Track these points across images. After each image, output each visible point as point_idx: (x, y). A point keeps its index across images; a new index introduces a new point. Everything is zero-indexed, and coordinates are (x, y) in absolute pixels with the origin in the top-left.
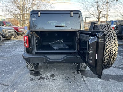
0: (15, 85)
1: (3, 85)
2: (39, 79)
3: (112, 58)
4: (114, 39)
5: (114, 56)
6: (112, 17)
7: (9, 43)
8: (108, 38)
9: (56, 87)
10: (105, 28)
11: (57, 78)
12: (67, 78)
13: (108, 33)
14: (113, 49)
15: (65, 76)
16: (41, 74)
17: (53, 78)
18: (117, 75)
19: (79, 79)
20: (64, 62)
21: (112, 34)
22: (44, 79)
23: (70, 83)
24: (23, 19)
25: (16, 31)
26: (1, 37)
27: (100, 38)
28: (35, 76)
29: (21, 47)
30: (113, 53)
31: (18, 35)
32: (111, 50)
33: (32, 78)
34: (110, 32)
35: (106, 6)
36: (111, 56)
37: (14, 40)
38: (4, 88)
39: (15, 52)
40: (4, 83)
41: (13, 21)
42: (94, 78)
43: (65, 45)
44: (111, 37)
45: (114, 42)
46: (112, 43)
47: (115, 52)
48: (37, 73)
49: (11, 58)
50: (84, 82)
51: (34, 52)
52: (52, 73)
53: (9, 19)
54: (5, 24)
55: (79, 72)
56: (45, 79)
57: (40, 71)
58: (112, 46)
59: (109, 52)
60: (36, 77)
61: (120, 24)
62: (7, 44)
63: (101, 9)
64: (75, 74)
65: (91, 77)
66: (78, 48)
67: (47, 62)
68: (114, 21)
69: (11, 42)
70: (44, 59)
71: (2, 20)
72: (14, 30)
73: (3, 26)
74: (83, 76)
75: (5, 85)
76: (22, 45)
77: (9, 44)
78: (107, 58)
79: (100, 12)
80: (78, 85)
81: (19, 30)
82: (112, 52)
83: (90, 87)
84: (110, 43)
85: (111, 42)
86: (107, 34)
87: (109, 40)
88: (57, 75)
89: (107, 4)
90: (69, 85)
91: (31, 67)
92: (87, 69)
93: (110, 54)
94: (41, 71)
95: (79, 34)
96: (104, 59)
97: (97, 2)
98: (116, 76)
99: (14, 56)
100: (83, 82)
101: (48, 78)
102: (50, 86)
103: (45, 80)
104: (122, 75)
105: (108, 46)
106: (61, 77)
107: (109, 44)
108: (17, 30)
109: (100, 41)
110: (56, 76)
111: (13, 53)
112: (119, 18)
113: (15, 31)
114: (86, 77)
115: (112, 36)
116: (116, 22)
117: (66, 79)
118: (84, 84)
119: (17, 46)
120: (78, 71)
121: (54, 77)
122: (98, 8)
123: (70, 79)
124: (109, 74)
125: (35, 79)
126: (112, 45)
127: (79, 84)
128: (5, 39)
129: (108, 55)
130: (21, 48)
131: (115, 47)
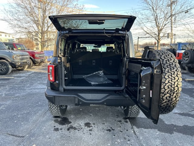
0: (33, 137)
1: (16, 136)
2: (68, 130)
3: (174, 97)
4: (176, 71)
5: (177, 94)
6: (180, 37)
7: (21, 75)
8: (167, 69)
9: (93, 142)
10: (163, 55)
11: (95, 129)
12: (110, 129)
13: (168, 62)
14: (174, 85)
15: (107, 125)
16: (71, 123)
17: (89, 129)
18: (185, 126)
19: (127, 130)
20: (105, 103)
21: (174, 63)
22: (75, 129)
23: (114, 135)
24: (42, 40)
25: (32, 58)
26: (10, 67)
27: (155, 69)
28: (62, 125)
29: (39, 82)
30: (174, 89)
31: (34, 63)
32: (171, 86)
33: (58, 127)
34: (170, 61)
35: (169, 20)
36: (172, 95)
37: (28, 72)
38: (16, 140)
39: (31, 89)
40: (17, 133)
41: (26, 42)
42: (150, 129)
43: (106, 78)
44: (172, 68)
45: (175, 75)
46: (173, 76)
47: (178, 88)
48: (64, 121)
49: (25, 98)
50: (136, 134)
51: (61, 89)
52: (87, 121)
53: (20, 40)
54: (16, 47)
55: (128, 120)
56: (77, 129)
57: (69, 118)
58: (173, 81)
59: (169, 88)
60: (64, 126)
61: (191, 48)
62: (18, 77)
63: (161, 24)
64: (121, 124)
65: (145, 128)
66: (126, 84)
67: (81, 103)
68: (183, 44)
69: (24, 75)
70: (77, 99)
71: (9, 40)
72: (29, 56)
73: (13, 49)
74: (134, 127)
75: (19, 137)
76: (40, 79)
77: (20, 77)
78: (167, 97)
79: (160, 29)
80: (125, 139)
81: (36, 55)
82: (172, 89)
83: (144, 142)
84: (170, 76)
85: (172, 74)
86: (166, 63)
87: (168, 72)
88: (94, 124)
89: (171, 18)
90: (112, 139)
91: (56, 111)
92: (139, 116)
93: (171, 91)
94: (71, 118)
95: (127, 63)
96: (162, 99)
97: (155, 15)
98: (183, 126)
99: (30, 95)
100: (134, 135)
101: (82, 128)
102: (84, 140)
103: (77, 131)
104: (192, 125)
105: (168, 80)
106: (101, 126)
107: (169, 78)
108: (33, 56)
109: (155, 72)
110: (93, 126)
111: (28, 91)
112: (190, 38)
113: (30, 58)
114: (138, 127)
115: (174, 66)
116: (185, 44)
117: (107, 130)
118: (135, 138)
119: (33, 80)
120: (125, 118)
121: (90, 127)
122: (156, 23)
123: (113, 130)
124: (173, 125)
125: (61, 129)
126: (173, 78)
127: (127, 137)
128: (15, 69)
129: (168, 93)
130: (39, 84)
131: (177, 81)
